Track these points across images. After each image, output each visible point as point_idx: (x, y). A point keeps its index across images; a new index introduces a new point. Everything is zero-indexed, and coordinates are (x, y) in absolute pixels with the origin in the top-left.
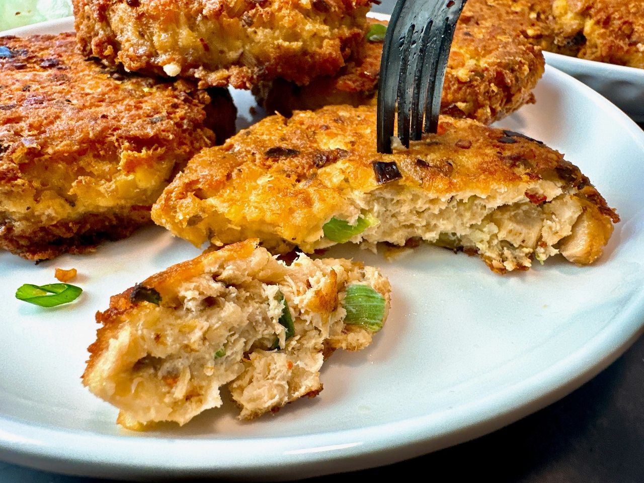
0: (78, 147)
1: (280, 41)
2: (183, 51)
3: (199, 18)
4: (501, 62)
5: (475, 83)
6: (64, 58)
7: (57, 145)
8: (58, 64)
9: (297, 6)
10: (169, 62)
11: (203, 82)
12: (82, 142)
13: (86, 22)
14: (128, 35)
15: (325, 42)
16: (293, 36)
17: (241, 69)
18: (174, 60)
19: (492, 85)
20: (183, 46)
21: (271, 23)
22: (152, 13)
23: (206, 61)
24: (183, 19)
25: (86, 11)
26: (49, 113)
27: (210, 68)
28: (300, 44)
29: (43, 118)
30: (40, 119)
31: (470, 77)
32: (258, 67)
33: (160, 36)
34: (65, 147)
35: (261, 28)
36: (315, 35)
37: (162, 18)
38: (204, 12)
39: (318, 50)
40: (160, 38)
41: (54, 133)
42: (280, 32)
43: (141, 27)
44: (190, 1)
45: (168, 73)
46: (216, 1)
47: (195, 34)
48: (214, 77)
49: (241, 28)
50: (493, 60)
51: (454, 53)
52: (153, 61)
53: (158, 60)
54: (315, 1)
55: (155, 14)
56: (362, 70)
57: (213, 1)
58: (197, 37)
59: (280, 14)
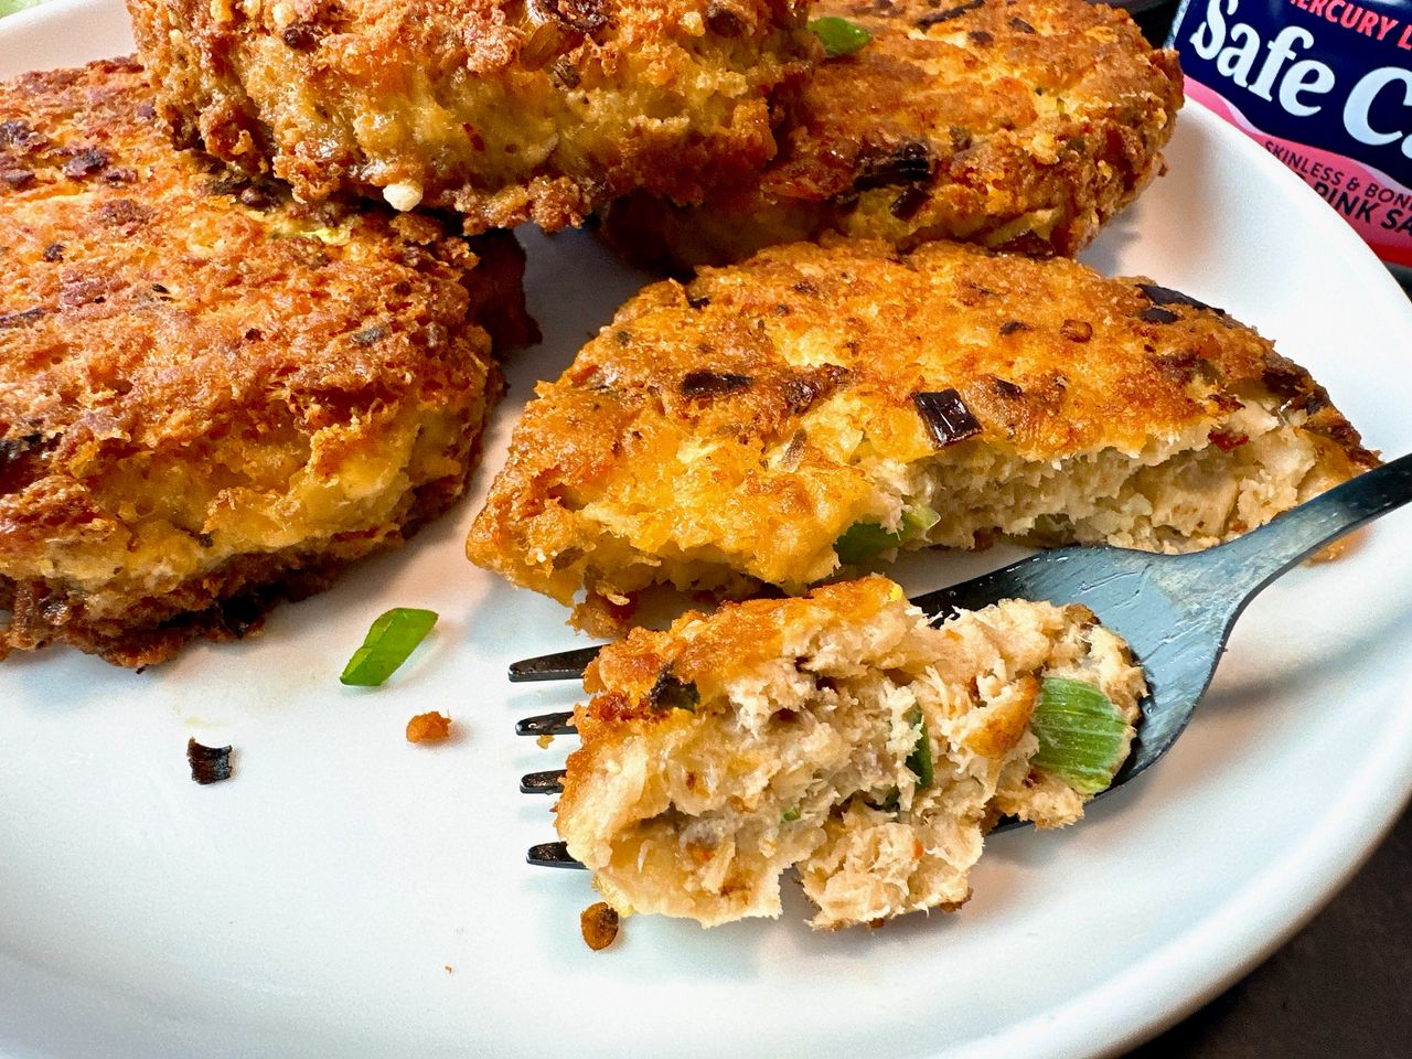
0: (210, 422)
1: (642, 119)
2: (425, 152)
3: (459, 77)
4: (1113, 108)
5: (1070, 166)
6: (115, 144)
7: (163, 422)
8: (106, 164)
9: (673, 32)
10: (396, 179)
11: (475, 220)
12: (216, 410)
13: (175, 69)
14: (289, 111)
15: (740, 112)
16: (668, 104)
17: (555, 182)
18: (406, 174)
19: (1102, 164)
20: (426, 141)
21: (619, 77)
22: (350, 71)
23: (475, 170)
24: (421, 81)
25: (174, 43)
26: (127, 331)
27: (488, 185)
28: (686, 120)
29: (116, 348)
30: (110, 352)
31: (1058, 154)
32: (592, 178)
33: (370, 121)
34: (183, 428)
35: (598, 90)
36: (715, 96)
37: (375, 84)
38: (471, 64)
39: (725, 132)
40: (370, 124)
41: (151, 390)
42: (640, 97)
43: (323, 97)
44: (437, 36)
45: (395, 205)
46: (500, 42)
47: (451, 114)
48: (498, 209)
49: (551, 90)
50: (1096, 104)
51: (1007, 82)
52: (354, 173)
53: (367, 172)
54: (712, 14)
55: (358, 72)
56: (823, 144)
57: (492, 40)
58: (456, 121)
59: (639, 55)
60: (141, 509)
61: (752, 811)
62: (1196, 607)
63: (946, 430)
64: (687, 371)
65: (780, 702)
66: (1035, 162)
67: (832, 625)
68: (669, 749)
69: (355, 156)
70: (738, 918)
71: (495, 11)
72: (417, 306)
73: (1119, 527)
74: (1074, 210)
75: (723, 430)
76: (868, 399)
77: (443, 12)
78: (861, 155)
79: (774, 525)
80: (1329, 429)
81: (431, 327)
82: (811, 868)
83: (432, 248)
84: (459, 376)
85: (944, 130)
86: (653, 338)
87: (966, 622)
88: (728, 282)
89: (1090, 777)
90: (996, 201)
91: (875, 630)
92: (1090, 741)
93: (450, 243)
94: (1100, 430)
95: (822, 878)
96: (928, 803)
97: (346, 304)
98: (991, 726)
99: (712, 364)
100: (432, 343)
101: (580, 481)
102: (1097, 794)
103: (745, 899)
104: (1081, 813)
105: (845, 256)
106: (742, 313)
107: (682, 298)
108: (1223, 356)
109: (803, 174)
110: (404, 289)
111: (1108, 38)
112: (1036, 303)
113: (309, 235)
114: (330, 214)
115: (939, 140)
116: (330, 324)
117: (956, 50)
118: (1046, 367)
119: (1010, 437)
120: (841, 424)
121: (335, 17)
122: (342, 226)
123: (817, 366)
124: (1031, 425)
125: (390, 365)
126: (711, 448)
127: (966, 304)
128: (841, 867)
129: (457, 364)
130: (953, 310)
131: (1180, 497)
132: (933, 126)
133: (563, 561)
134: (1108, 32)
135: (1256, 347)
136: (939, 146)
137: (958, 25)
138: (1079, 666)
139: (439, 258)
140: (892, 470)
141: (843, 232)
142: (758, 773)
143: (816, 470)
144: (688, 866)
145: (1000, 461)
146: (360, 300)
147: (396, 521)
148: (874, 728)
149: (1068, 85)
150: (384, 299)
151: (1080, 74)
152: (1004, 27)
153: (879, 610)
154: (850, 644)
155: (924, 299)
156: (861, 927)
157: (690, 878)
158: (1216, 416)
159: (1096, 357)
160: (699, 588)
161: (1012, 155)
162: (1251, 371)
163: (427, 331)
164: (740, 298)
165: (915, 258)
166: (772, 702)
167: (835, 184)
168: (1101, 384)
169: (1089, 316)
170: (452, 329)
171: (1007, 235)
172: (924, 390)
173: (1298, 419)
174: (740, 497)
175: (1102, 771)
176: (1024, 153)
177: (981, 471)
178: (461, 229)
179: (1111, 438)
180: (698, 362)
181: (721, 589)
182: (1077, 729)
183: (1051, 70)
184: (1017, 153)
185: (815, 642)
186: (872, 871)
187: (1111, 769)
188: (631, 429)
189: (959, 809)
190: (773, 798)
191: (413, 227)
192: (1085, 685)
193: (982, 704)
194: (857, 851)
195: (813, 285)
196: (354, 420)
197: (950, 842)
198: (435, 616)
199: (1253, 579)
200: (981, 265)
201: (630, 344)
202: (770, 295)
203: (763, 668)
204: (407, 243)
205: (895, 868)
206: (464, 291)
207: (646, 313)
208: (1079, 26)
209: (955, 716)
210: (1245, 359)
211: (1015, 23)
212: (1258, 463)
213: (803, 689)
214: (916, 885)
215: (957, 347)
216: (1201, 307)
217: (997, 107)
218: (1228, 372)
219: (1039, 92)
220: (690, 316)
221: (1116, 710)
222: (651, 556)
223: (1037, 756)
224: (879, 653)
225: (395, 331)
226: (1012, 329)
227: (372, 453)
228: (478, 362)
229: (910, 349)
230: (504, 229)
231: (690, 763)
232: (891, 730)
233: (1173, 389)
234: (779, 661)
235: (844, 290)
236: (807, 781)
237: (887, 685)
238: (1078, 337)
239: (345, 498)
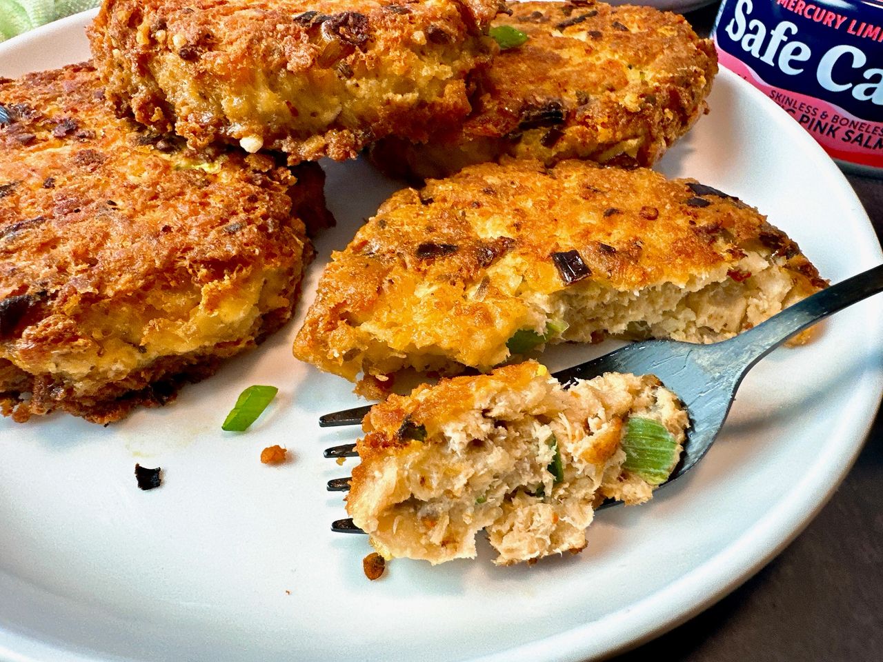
0: (143, 281)
1: (390, 95)
2: (264, 118)
3: (282, 74)
4: (673, 77)
5: (647, 112)
6: (82, 116)
7: (116, 281)
8: (77, 128)
9: (408, 43)
10: (247, 134)
11: (294, 157)
12: (147, 274)
13: (116, 72)
14: (184, 96)
15: (449, 88)
16: (405, 85)
17: (340, 133)
18: (253, 131)
19: (667, 110)
20: (264, 111)
21: (377, 71)
22: (219, 73)
23: (294, 127)
24: (260, 77)
25: (115, 57)
26: (94, 229)
27: (301, 135)
28: (416, 95)
29: (88, 239)
30: (84, 242)
31: (640, 106)
32: (362, 130)
33: (231, 101)
34: (128, 285)
35: (364, 79)
36: (434, 80)
37: (233, 80)
38: (289, 67)
39: (439, 100)
40: (232, 103)
41: (109, 264)
42: (389, 82)
43: (204, 88)
44: (269, 51)
45: (247, 150)
46: (305, 54)
47: (278, 95)
48: (308, 150)
49: (337, 80)
50: (664, 74)
51: (610, 62)
52: (223, 131)
53: (230, 131)
54: (430, 31)
55: (223, 74)
56: (500, 103)
57: (301, 53)
58: (282, 99)
59: (388, 57)
60: (105, 332)
61: (458, 498)
62: (718, 374)
63: (571, 275)
64: (420, 243)
65: (473, 436)
66: (627, 111)
67: (503, 391)
68: (410, 464)
69: (222, 122)
70: (452, 559)
71: (303, 34)
72: (261, 209)
73: (677, 328)
74: (651, 138)
75: (441, 278)
76: (525, 257)
77: (272, 36)
78: (523, 110)
79: (470, 333)
80: (799, 268)
81: (269, 221)
82: (494, 530)
83: (269, 173)
84: (287, 249)
85: (572, 92)
86: (400, 223)
87: (582, 387)
88: (444, 189)
89: (656, 475)
90: (603, 135)
91: (528, 393)
92: (655, 454)
93: (281, 169)
94: (661, 272)
95: (501, 536)
96: (561, 492)
97: (220, 209)
98: (595, 446)
99: (435, 239)
100: (270, 231)
101: (358, 310)
102: (660, 485)
103: (456, 548)
104: (651, 495)
105: (514, 171)
106: (452, 207)
107: (417, 199)
108: (736, 226)
109: (488, 121)
110: (253, 199)
111: (672, 33)
112: (626, 197)
113: (197, 168)
114: (209, 155)
115: (570, 99)
116: (210, 222)
117: (580, 43)
118: (630, 235)
119: (609, 278)
120: (510, 272)
121: (209, 41)
122: (216, 161)
123: (496, 238)
124: (621, 269)
125: (246, 245)
126: (434, 288)
127: (585, 198)
128: (511, 530)
129: (286, 242)
130: (576, 202)
131: (712, 309)
132: (566, 91)
133: (350, 356)
134: (672, 30)
135: (755, 220)
136: (569, 103)
137: (581, 27)
138: (650, 410)
139: (273, 179)
140: (540, 299)
141: (513, 155)
142: (461, 476)
143: (494, 300)
144: (422, 530)
145: (604, 292)
146: (228, 206)
147: (252, 335)
148: (529, 449)
149: (647, 63)
150: (242, 205)
151: (654, 56)
152: (609, 27)
153: (530, 381)
154: (513, 401)
155: (560, 196)
156: (523, 563)
157: (424, 537)
158: (731, 262)
159: (660, 229)
160: (429, 369)
161: (612, 107)
162: (752, 234)
163: (267, 224)
164: (451, 198)
165: (555, 171)
166: (468, 435)
167: (507, 127)
168: (663, 245)
169: (655, 203)
170: (282, 221)
171: (610, 154)
172: (559, 251)
173: (782, 261)
174: (451, 317)
175: (663, 471)
176: (619, 106)
177: (592, 298)
178: (286, 162)
179: (668, 276)
180: (427, 237)
181: (442, 370)
182: (648, 447)
183: (636, 54)
184: (616, 106)
185: (493, 400)
186: (529, 531)
187: (668, 470)
188: (388, 278)
189: (580, 494)
190: (470, 490)
191: (258, 162)
192: (653, 422)
193: (591, 434)
194: (520, 520)
195: (494, 189)
196: (226, 277)
197: (574, 514)
198: (276, 390)
199: (750, 358)
200: (594, 174)
201: (387, 228)
202: (469, 196)
203: (463, 416)
204: (255, 171)
205: (542, 529)
206: (288, 198)
207: (395, 209)
208: (654, 26)
209: (575, 441)
210: (749, 227)
211: (616, 25)
212: (759, 289)
213: (486, 427)
214: (555, 539)
215: (578, 225)
216: (724, 196)
217: (604, 77)
218: (739, 235)
219: (630, 67)
220: (421, 209)
221: (671, 436)
222: (399, 353)
223: (625, 464)
224: (530, 406)
225: (249, 224)
226: (611, 213)
227: (237, 296)
228: (298, 240)
229: (551, 227)
230: (311, 161)
231: (422, 471)
232: (538, 450)
233: (705, 246)
234: (473, 412)
235: (512, 192)
236: (490, 480)
237: (536, 424)
238: (649, 216)
239: (222, 322)
